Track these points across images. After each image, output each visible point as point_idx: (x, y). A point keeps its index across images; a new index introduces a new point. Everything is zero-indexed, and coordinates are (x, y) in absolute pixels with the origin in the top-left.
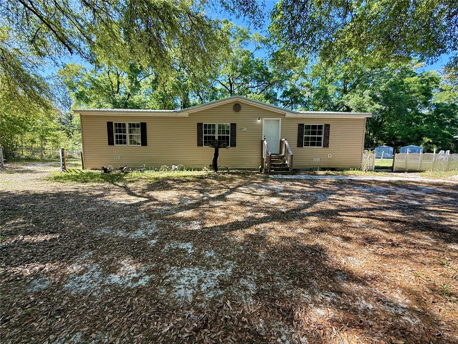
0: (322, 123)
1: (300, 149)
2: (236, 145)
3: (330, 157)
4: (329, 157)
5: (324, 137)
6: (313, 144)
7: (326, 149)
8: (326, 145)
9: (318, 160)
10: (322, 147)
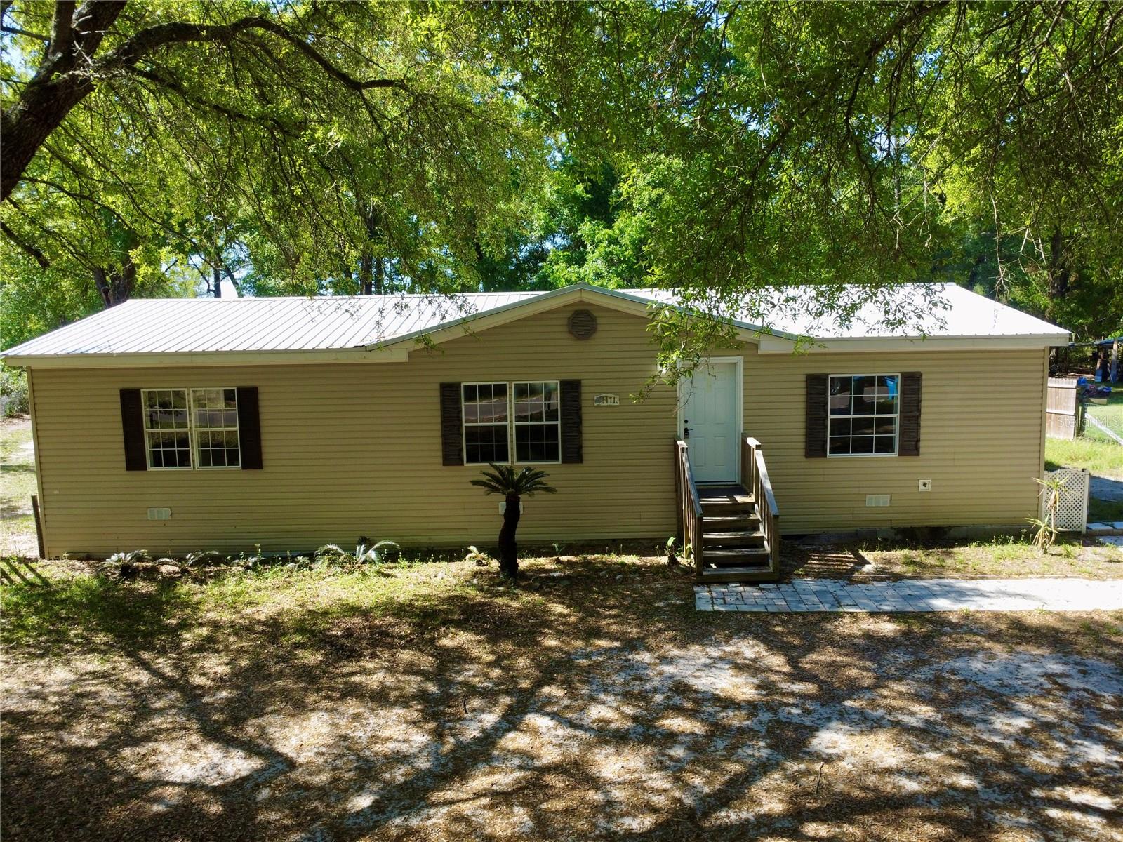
0: (893, 370)
1: (817, 464)
2: (585, 457)
3: (928, 488)
4: (922, 488)
5: (903, 418)
6: (863, 446)
7: (910, 461)
8: (911, 447)
9: (884, 501)
10: (895, 454)
